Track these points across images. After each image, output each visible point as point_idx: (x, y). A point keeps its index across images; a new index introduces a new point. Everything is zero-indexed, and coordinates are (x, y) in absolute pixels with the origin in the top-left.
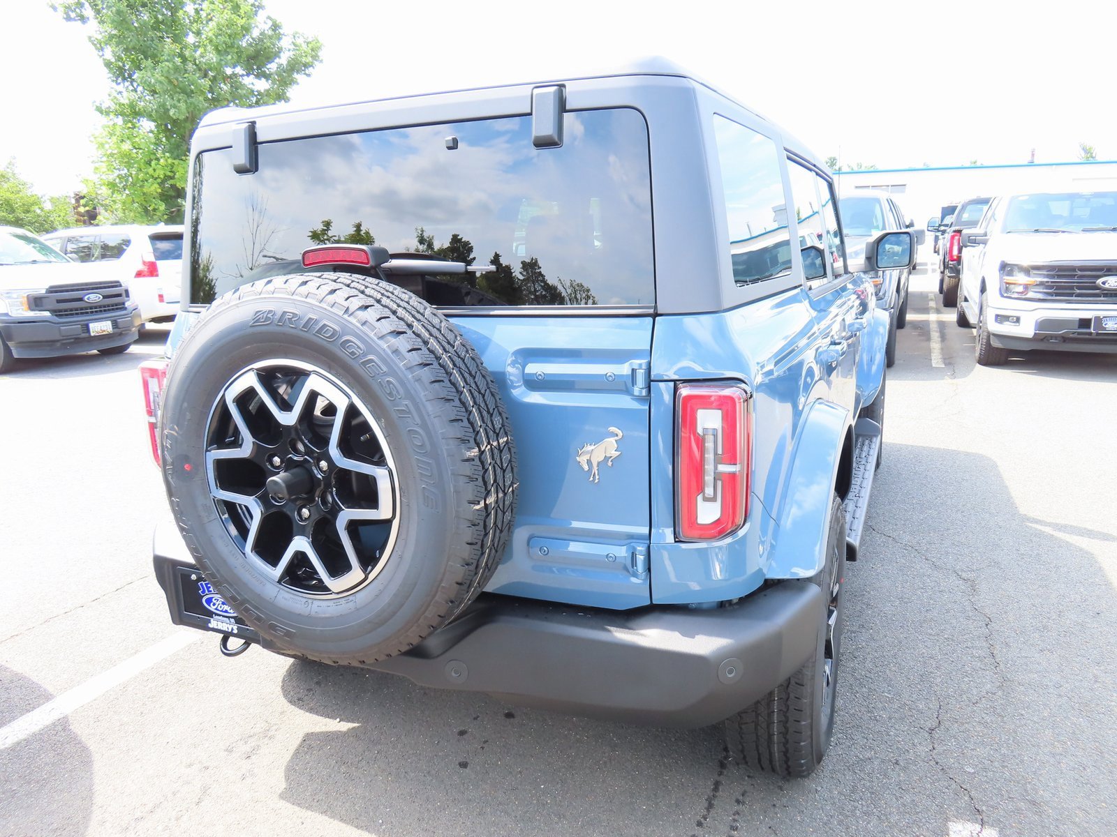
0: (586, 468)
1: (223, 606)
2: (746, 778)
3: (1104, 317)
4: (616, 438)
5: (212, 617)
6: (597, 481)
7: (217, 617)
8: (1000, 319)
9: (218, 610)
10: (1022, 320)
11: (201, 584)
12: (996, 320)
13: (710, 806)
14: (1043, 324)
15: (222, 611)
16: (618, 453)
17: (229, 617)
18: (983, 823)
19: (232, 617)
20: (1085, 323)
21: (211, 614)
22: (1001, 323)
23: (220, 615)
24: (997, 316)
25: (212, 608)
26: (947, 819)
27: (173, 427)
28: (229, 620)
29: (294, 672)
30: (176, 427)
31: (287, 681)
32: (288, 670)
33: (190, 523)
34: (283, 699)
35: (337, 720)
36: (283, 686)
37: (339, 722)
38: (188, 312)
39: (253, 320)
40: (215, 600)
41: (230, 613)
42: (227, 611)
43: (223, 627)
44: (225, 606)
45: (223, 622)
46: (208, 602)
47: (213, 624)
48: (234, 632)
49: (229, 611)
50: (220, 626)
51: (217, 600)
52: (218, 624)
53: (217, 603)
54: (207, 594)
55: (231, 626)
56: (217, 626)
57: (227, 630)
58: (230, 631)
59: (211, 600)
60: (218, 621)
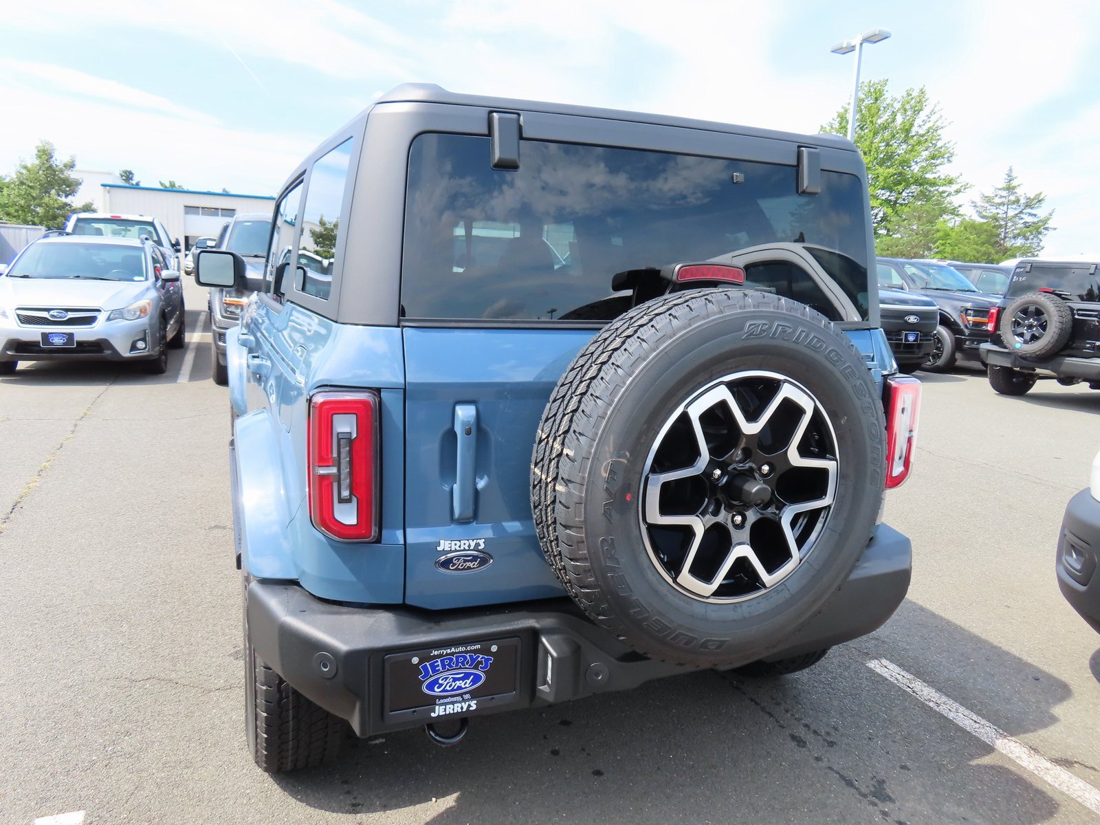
1: (453, 684)
5: (436, 704)
7: (442, 701)
9: (447, 691)
11: (425, 668)
13: (771, 715)
15: (453, 690)
17: (461, 695)
18: (877, 659)
19: (465, 693)
21: (434, 701)
23: (447, 697)
25: (437, 692)
26: (863, 664)
27: (624, 453)
28: (462, 697)
29: (294, 786)
30: (628, 454)
31: (304, 798)
32: (284, 788)
33: (623, 560)
34: (335, 815)
35: (431, 800)
36: (309, 804)
37: (436, 801)
38: (398, 326)
39: (746, 333)
40: (442, 680)
41: (466, 688)
42: (460, 688)
43: (453, 710)
44: (457, 682)
45: (453, 703)
46: (430, 687)
47: (439, 711)
48: (471, 709)
49: (463, 686)
50: (450, 709)
51: (446, 678)
52: (445, 709)
53: (446, 683)
54: (431, 676)
55: (467, 703)
56: (445, 711)
57: (460, 710)
58: (464, 710)
59: (436, 681)
60: (445, 704)
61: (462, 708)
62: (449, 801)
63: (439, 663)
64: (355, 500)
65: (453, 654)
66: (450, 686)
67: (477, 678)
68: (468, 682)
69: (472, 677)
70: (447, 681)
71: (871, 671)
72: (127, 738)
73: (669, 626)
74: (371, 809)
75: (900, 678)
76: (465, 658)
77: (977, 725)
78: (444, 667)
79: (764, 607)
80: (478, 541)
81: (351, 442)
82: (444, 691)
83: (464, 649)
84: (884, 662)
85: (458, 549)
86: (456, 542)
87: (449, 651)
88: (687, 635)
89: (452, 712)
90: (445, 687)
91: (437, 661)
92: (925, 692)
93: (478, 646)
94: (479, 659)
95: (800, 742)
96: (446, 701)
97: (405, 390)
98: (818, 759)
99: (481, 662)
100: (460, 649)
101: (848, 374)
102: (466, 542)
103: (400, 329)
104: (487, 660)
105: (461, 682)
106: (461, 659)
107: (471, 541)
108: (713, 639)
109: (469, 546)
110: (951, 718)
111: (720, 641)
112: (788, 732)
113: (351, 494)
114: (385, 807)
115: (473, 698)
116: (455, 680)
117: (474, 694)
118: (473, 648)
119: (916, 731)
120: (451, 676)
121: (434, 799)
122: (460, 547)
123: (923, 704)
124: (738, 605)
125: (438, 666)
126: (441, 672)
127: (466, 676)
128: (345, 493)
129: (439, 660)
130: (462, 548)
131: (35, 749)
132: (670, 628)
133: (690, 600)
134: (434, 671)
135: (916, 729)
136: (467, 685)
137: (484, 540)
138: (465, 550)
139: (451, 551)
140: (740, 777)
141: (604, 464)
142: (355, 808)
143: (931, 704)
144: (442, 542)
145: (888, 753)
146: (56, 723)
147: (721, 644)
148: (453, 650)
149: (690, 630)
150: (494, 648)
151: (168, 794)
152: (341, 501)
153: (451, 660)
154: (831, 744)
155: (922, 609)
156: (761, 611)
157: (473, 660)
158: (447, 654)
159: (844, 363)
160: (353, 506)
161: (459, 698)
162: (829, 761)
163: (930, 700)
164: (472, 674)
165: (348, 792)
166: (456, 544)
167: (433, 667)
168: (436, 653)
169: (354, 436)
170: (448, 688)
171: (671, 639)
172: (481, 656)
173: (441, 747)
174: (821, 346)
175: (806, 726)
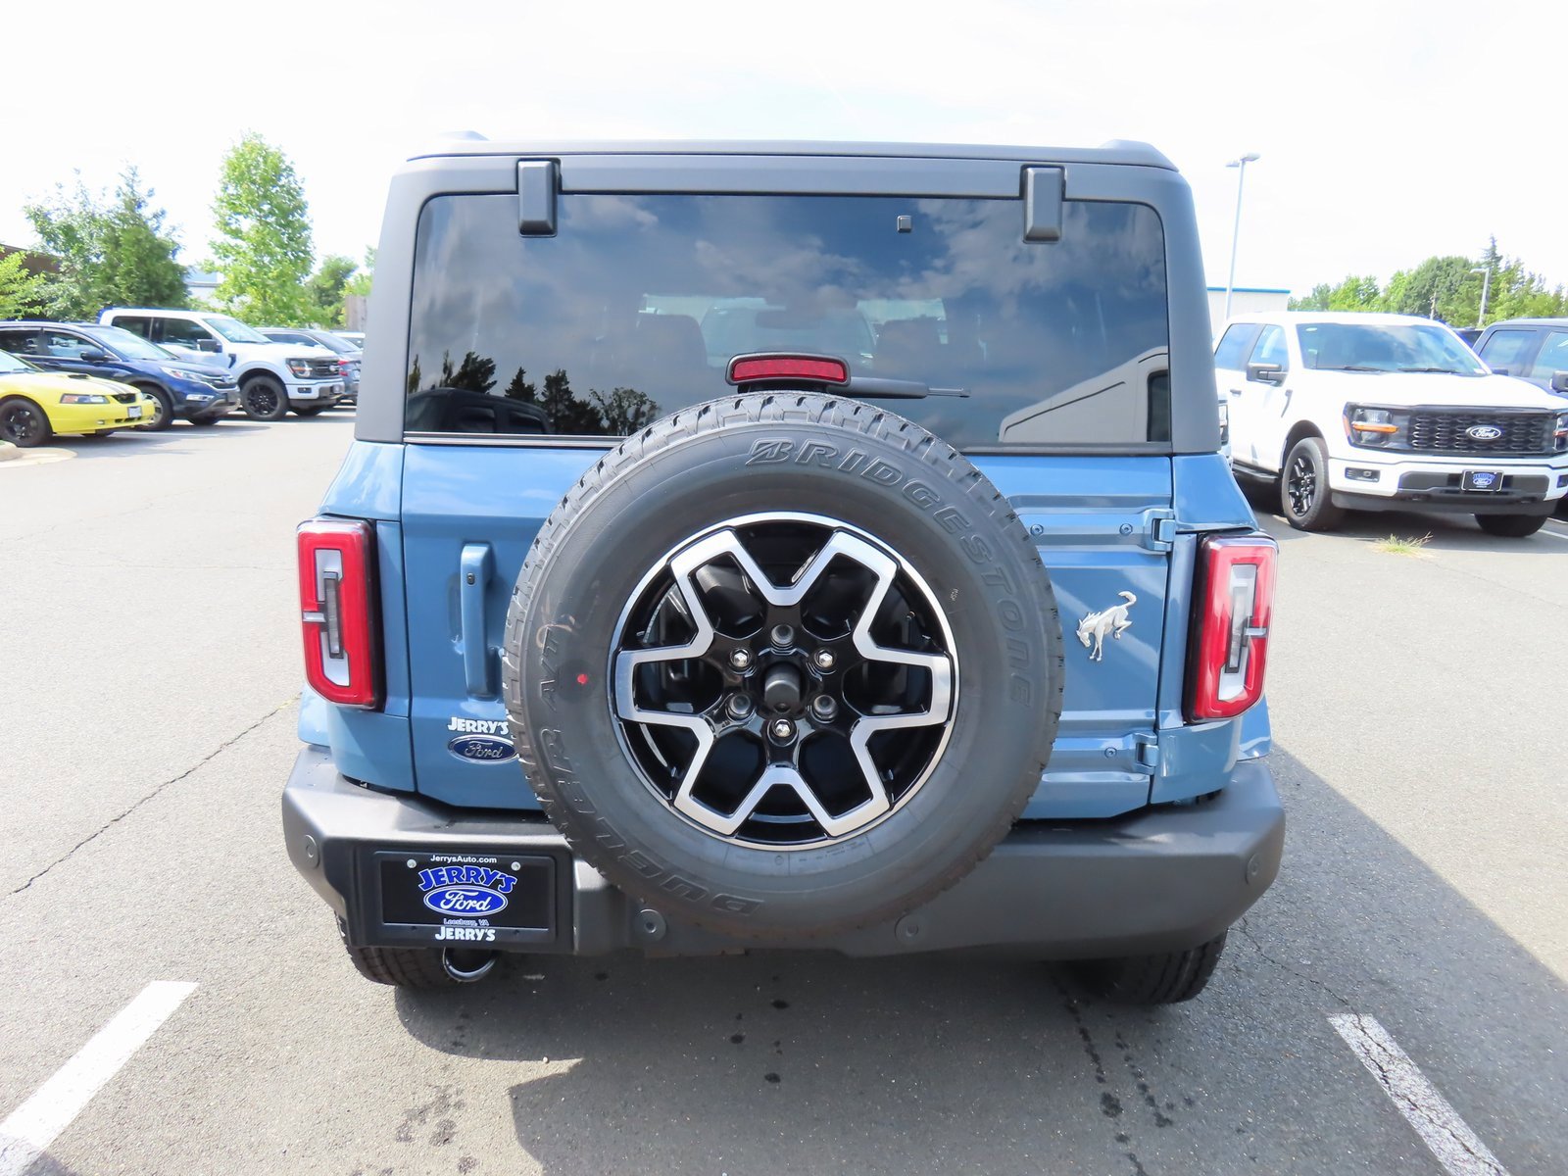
0: (1088, 643)
1: (465, 903)
2: (1108, 1019)
3: (1476, 473)
4: (1129, 604)
5: (442, 924)
6: (1099, 659)
7: (451, 922)
8: (1353, 473)
9: (456, 910)
10: (1382, 475)
11: (426, 875)
12: (1346, 475)
13: (1096, 1059)
14: (1409, 480)
15: (464, 910)
16: (1130, 623)
17: (476, 919)
18: (1356, 1013)
19: (482, 918)
20: (1454, 479)
21: (439, 919)
22: (1353, 478)
23: (457, 918)
24: (1347, 470)
25: (444, 908)
26: (1324, 1017)
27: (566, 618)
28: (477, 922)
29: (411, 1007)
30: (571, 619)
31: (411, 1023)
32: (398, 1007)
33: (577, 764)
34: (428, 1049)
35: (542, 1060)
36: (410, 1031)
37: (548, 1062)
38: (402, 443)
39: (754, 456)
40: (450, 895)
41: (481, 911)
42: (473, 909)
43: (464, 935)
44: (470, 901)
45: (464, 928)
46: (436, 900)
47: (445, 933)
48: (488, 939)
49: (478, 908)
50: (459, 934)
51: (456, 894)
52: (454, 932)
53: (455, 900)
54: (434, 888)
55: (483, 931)
56: (454, 934)
57: (473, 938)
58: (479, 939)
59: (441, 896)
60: (454, 927)
61: (476, 936)
62: (563, 1066)
63: (444, 872)
64: (346, 655)
65: (461, 864)
66: (461, 905)
67: (496, 902)
68: (485, 903)
69: (489, 898)
70: (457, 898)
71: (1331, 1031)
72: (288, 917)
73: (659, 866)
74: (469, 1053)
75: (1375, 1050)
76: (479, 873)
77: (1467, 1156)
78: (451, 879)
79: (827, 863)
80: (500, 724)
81: (337, 583)
82: (452, 909)
83: (474, 860)
84: (1368, 1021)
85: (474, 731)
86: (472, 722)
87: (454, 860)
88: (689, 885)
89: (463, 938)
90: (455, 905)
91: (441, 870)
92: (1407, 1083)
93: (494, 860)
94: (498, 877)
95: (1111, 1106)
96: (456, 922)
97: (401, 522)
98: (1122, 1139)
99: (500, 882)
100: (469, 859)
101: (950, 523)
102: (484, 723)
103: (402, 446)
104: (508, 881)
105: (475, 902)
106: (473, 873)
107: (490, 723)
108: (735, 896)
109: (489, 729)
110: (1423, 1134)
111: (748, 902)
112: (1104, 1088)
113: (341, 647)
114: (488, 1055)
115: (492, 924)
116: (467, 898)
117: (493, 921)
118: (487, 861)
119: (1334, 1138)
120: (462, 892)
121: (545, 1059)
122: (476, 728)
123: (1386, 1100)
124: (783, 855)
125: (443, 876)
126: (448, 885)
127: (482, 896)
128: (336, 648)
129: (444, 869)
130: (479, 731)
131: (199, 911)
132: (657, 869)
133: (702, 836)
134: (438, 881)
135: (1338, 1134)
136: (483, 908)
137: (507, 724)
138: (482, 733)
139: (465, 733)
140: (974, 1134)
141: (540, 630)
142: (454, 1047)
143: (1401, 1104)
144: (454, 719)
145: (1253, 1159)
146: (236, 887)
147: (749, 907)
148: (460, 859)
149: (694, 877)
150: (516, 866)
151: (286, 985)
152: (333, 655)
153: (460, 872)
154: (1162, 1122)
155: (1518, 950)
156: (821, 870)
157: (490, 877)
158: (452, 864)
159: (942, 504)
160: (344, 664)
161: (473, 923)
162: (1139, 1145)
163: (1404, 1097)
164: (490, 895)
165: (460, 1028)
166: (471, 725)
167: (438, 878)
168: (438, 859)
169: (341, 576)
170: (457, 906)
171: (666, 885)
172: (500, 874)
173: (456, 982)
174: (893, 478)
175: (1144, 1088)
